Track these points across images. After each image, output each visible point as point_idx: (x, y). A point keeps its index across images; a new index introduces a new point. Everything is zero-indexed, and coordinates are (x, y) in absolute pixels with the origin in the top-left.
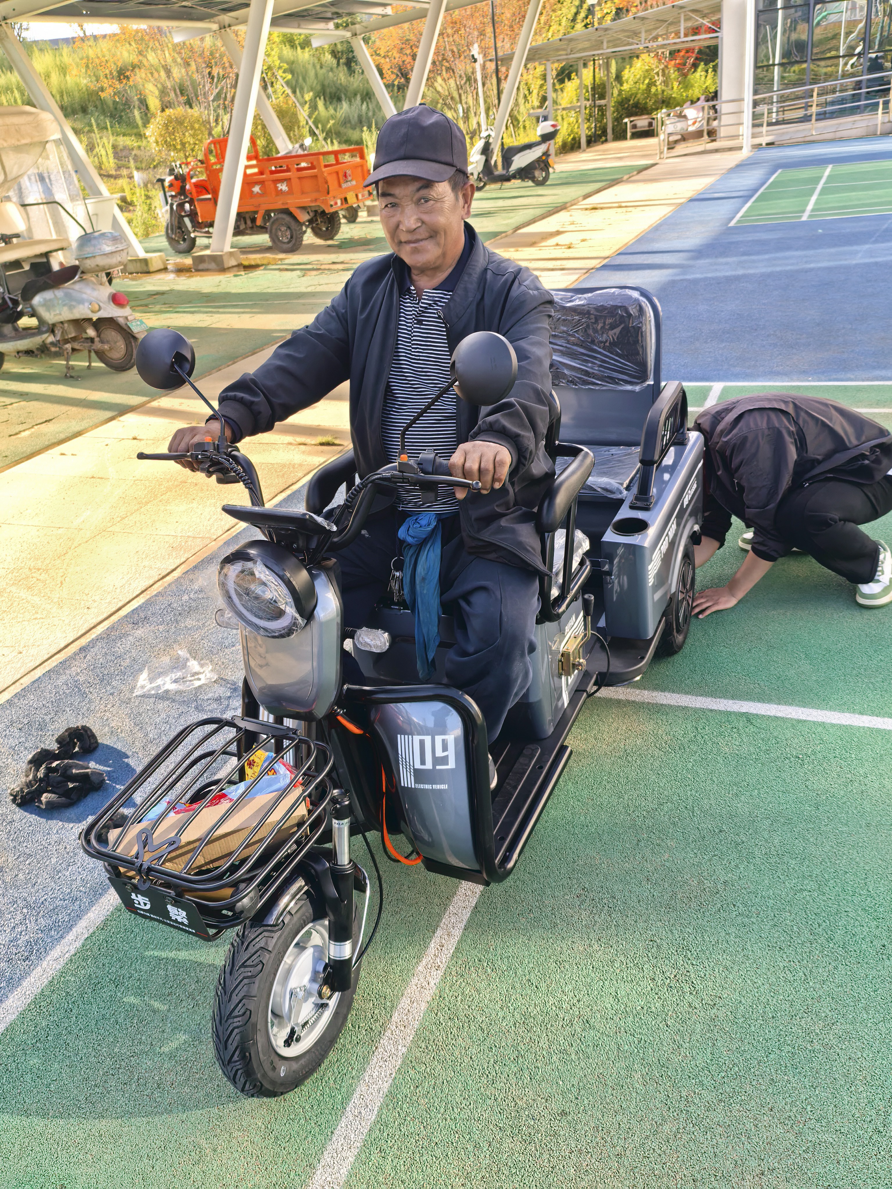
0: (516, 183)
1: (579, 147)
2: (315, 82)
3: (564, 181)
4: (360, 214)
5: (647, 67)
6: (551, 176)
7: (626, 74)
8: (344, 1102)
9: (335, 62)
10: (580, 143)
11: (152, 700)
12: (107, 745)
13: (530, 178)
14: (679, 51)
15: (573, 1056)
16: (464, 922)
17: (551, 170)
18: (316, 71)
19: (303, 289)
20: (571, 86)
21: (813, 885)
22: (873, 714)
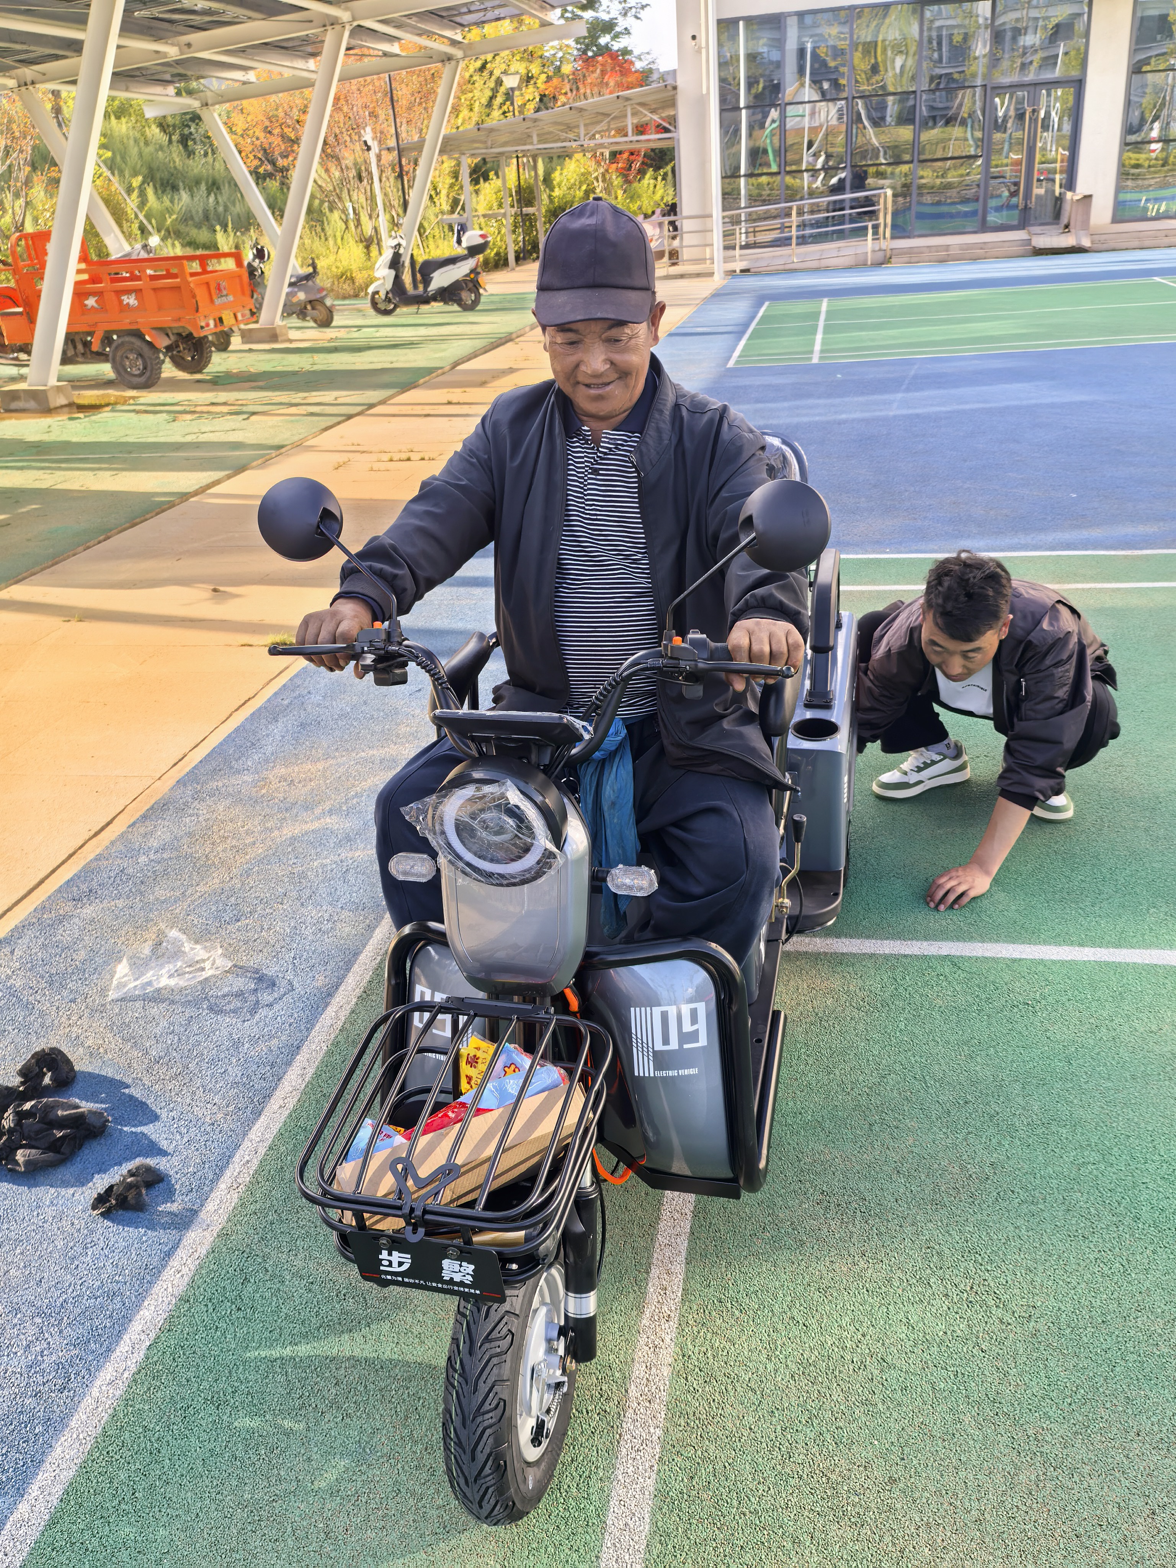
0: (436, 306)
1: (506, 264)
2: (139, 164)
3: (499, 306)
4: (233, 339)
5: (583, 170)
6: (483, 299)
7: (556, 176)
8: (601, 1512)
9: (165, 139)
10: (506, 260)
11: (140, 1004)
12: (89, 1073)
13: (455, 301)
14: (621, 153)
15: (880, 1406)
16: (684, 1254)
17: (481, 291)
18: (140, 149)
19: (178, 438)
20: (489, 189)
21: (1094, 1156)
22: (1094, 945)
